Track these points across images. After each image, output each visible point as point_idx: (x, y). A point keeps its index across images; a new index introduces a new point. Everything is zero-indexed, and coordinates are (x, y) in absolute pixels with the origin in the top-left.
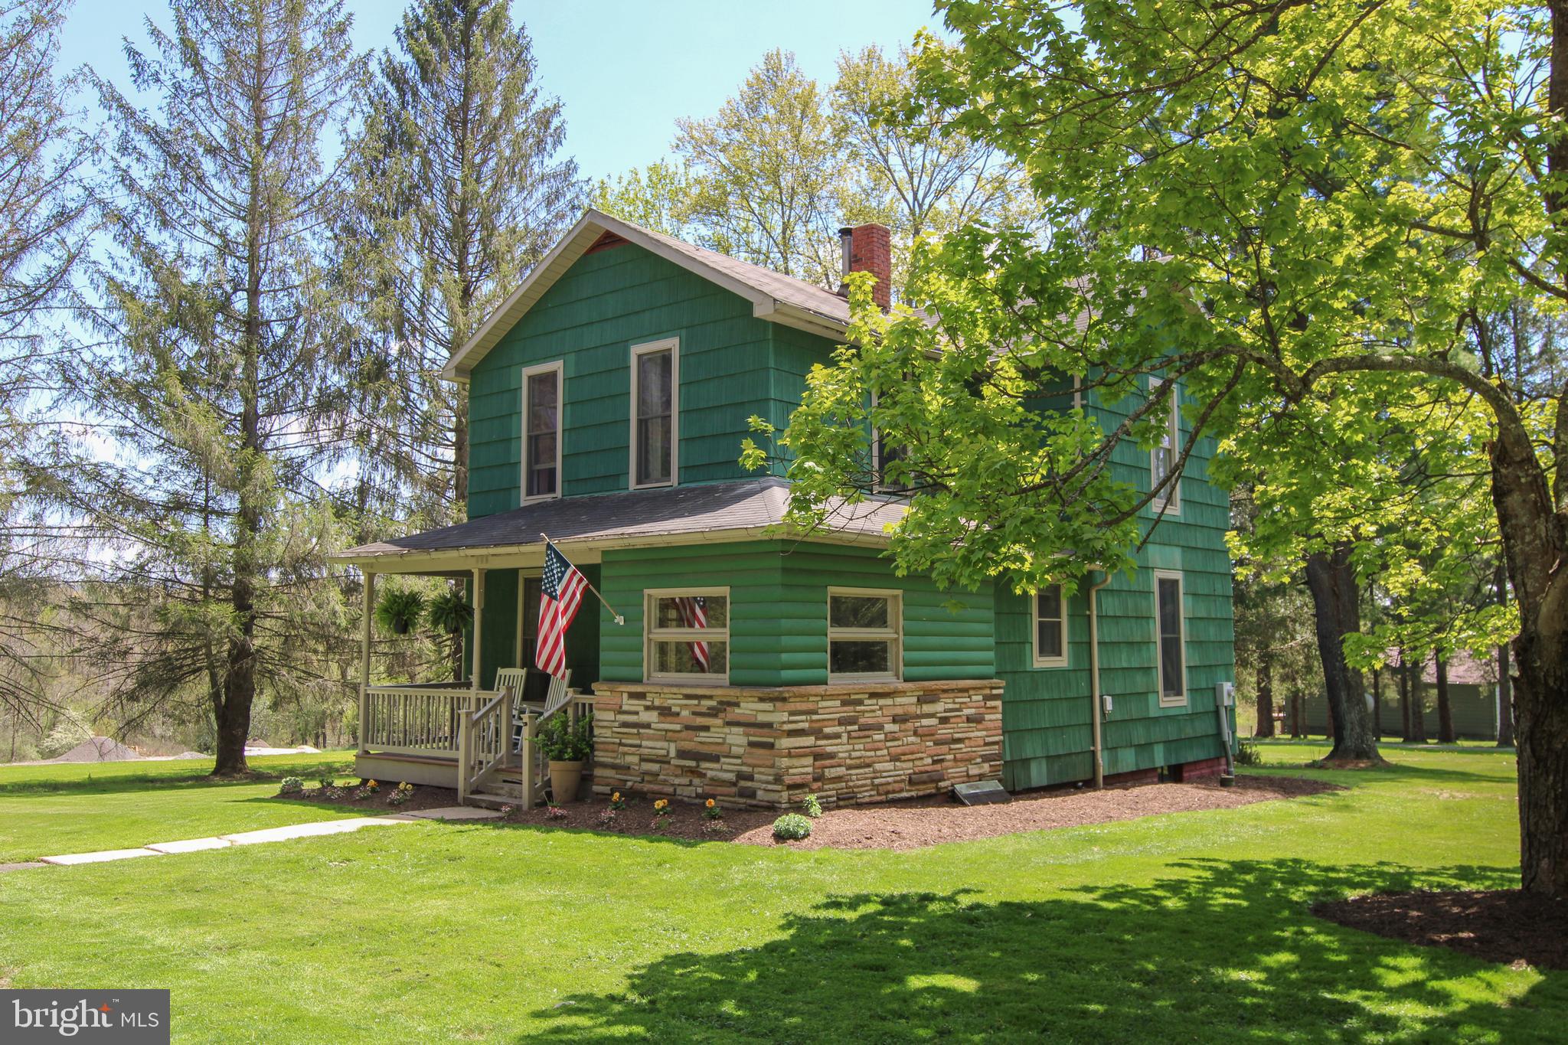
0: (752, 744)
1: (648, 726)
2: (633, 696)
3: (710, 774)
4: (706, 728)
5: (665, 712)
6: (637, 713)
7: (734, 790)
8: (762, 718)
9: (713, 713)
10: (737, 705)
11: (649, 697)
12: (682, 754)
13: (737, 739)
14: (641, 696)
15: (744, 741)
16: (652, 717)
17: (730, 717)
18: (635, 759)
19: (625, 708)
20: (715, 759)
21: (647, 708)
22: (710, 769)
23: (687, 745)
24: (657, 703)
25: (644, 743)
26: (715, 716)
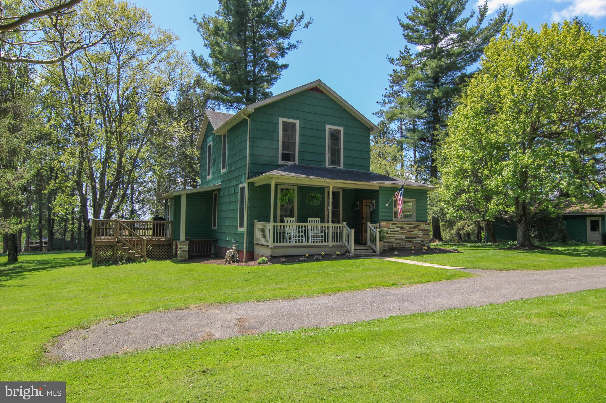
0: (424, 234)
1: (398, 231)
2: (393, 224)
3: (415, 242)
4: (413, 231)
5: (402, 228)
6: (394, 228)
7: (420, 245)
8: (426, 228)
9: (414, 228)
10: (420, 226)
11: (397, 224)
12: (406, 238)
13: (420, 233)
14: (395, 224)
15: (422, 234)
16: (399, 229)
17: (419, 228)
18: (394, 240)
19: (391, 227)
20: (415, 238)
21: (397, 227)
22: (415, 241)
23: (408, 236)
24: (399, 226)
25: (396, 236)
26: (415, 228)
